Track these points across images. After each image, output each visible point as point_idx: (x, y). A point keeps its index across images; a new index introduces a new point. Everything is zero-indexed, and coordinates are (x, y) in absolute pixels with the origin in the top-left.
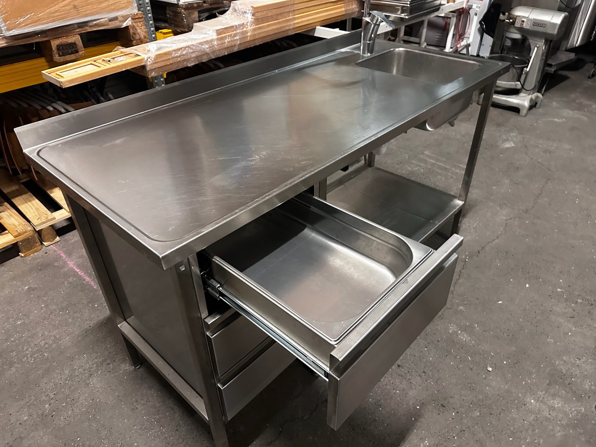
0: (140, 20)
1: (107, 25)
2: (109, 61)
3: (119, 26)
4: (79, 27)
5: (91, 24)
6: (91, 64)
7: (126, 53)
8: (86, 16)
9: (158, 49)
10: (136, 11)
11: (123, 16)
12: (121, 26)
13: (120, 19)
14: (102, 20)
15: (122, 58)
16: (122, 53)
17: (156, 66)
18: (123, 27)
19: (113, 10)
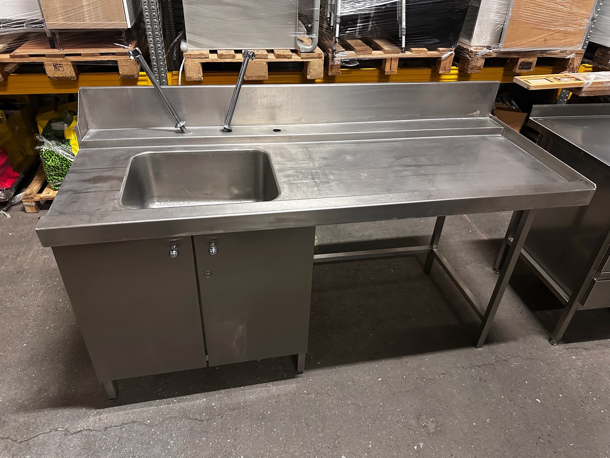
0: (580, 55)
1: (557, 55)
2: (560, 79)
3: (564, 56)
4: (540, 53)
5: (548, 52)
6: (545, 79)
7: (569, 77)
8: (548, 47)
9: (596, 79)
10: (580, 49)
11: (571, 51)
12: (566, 57)
13: (568, 52)
14: (557, 51)
15: (566, 79)
16: (566, 76)
17: (589, 89)
18: (566, 58)
19: (566, 45)
